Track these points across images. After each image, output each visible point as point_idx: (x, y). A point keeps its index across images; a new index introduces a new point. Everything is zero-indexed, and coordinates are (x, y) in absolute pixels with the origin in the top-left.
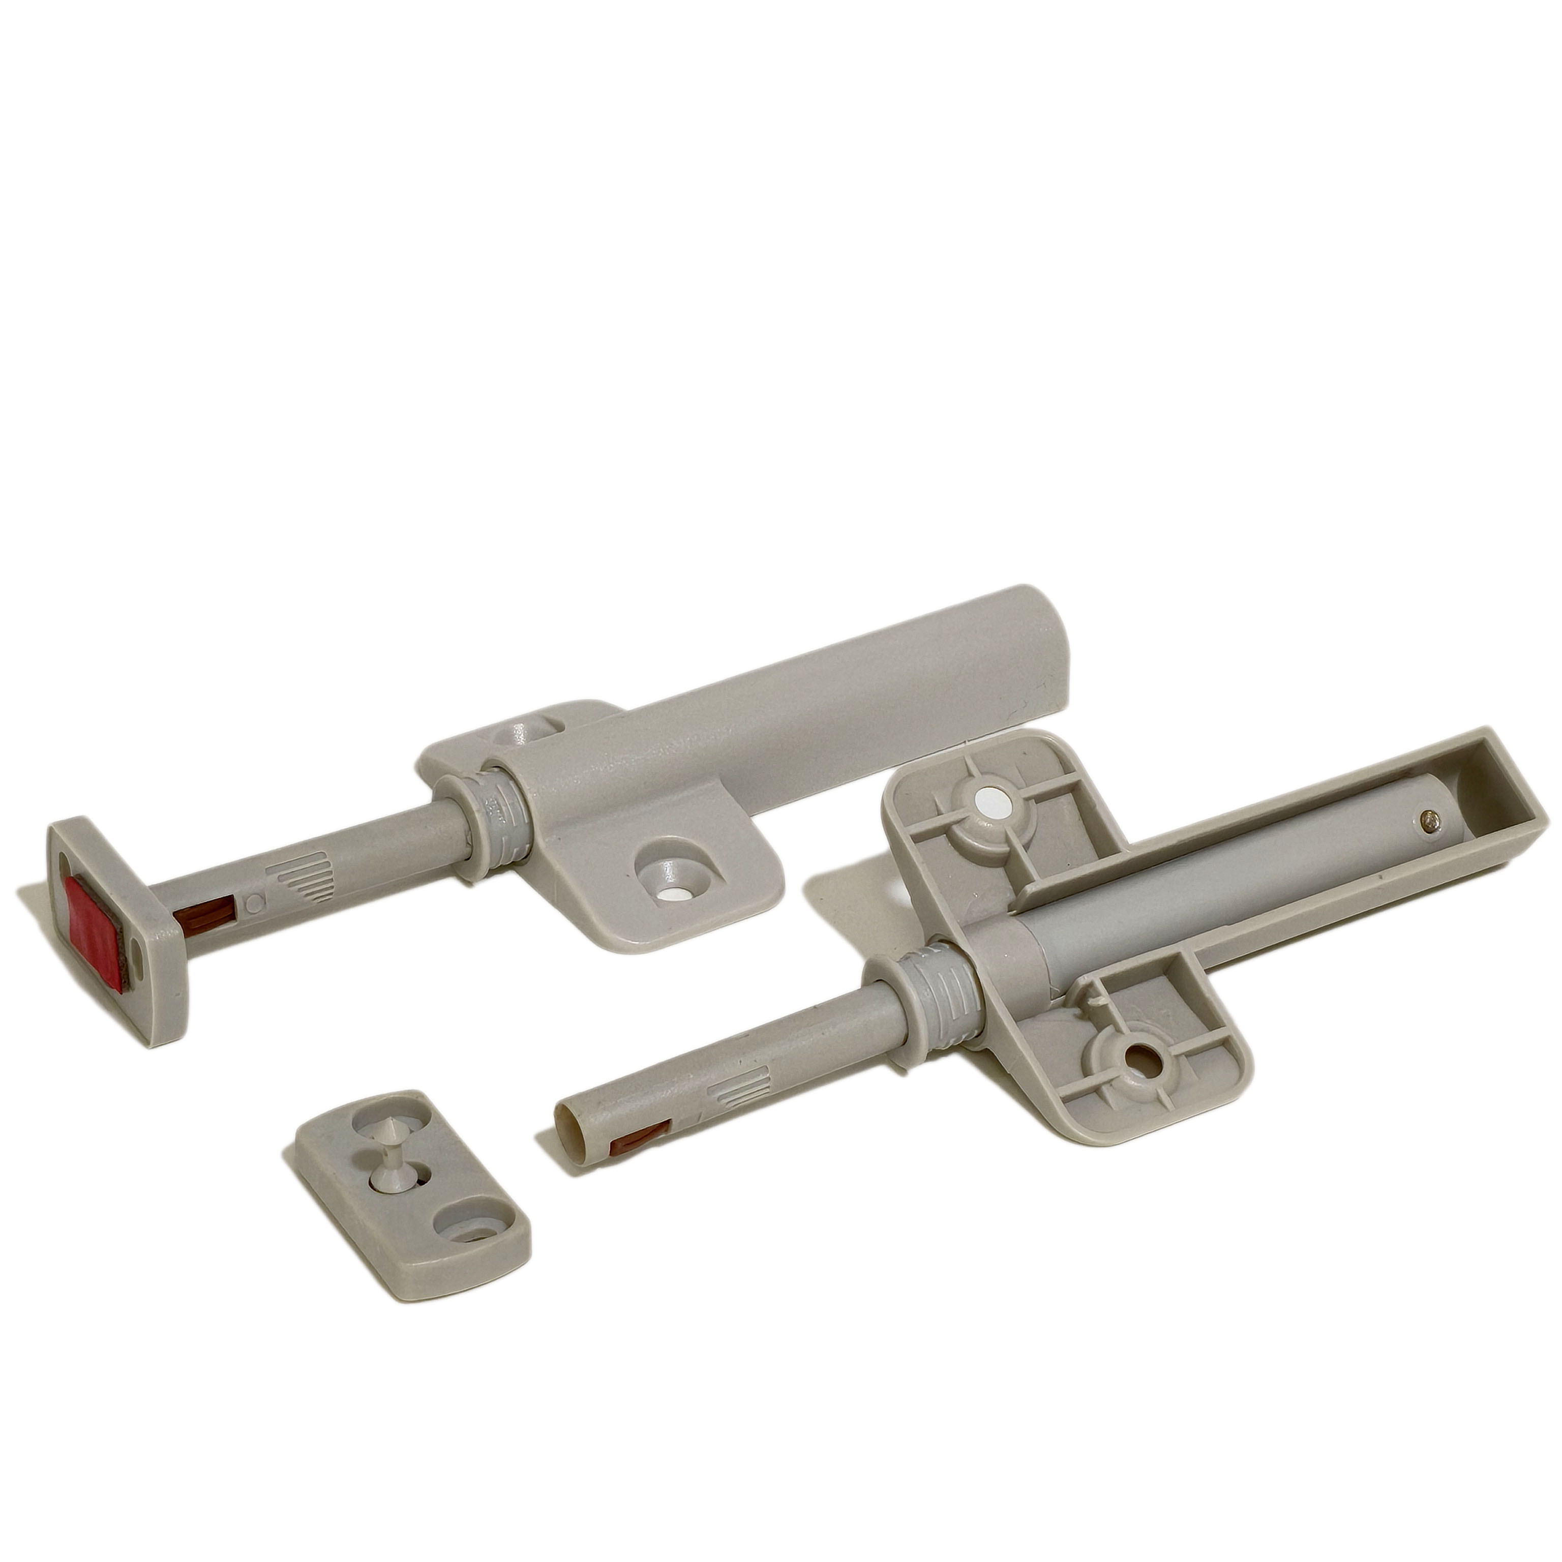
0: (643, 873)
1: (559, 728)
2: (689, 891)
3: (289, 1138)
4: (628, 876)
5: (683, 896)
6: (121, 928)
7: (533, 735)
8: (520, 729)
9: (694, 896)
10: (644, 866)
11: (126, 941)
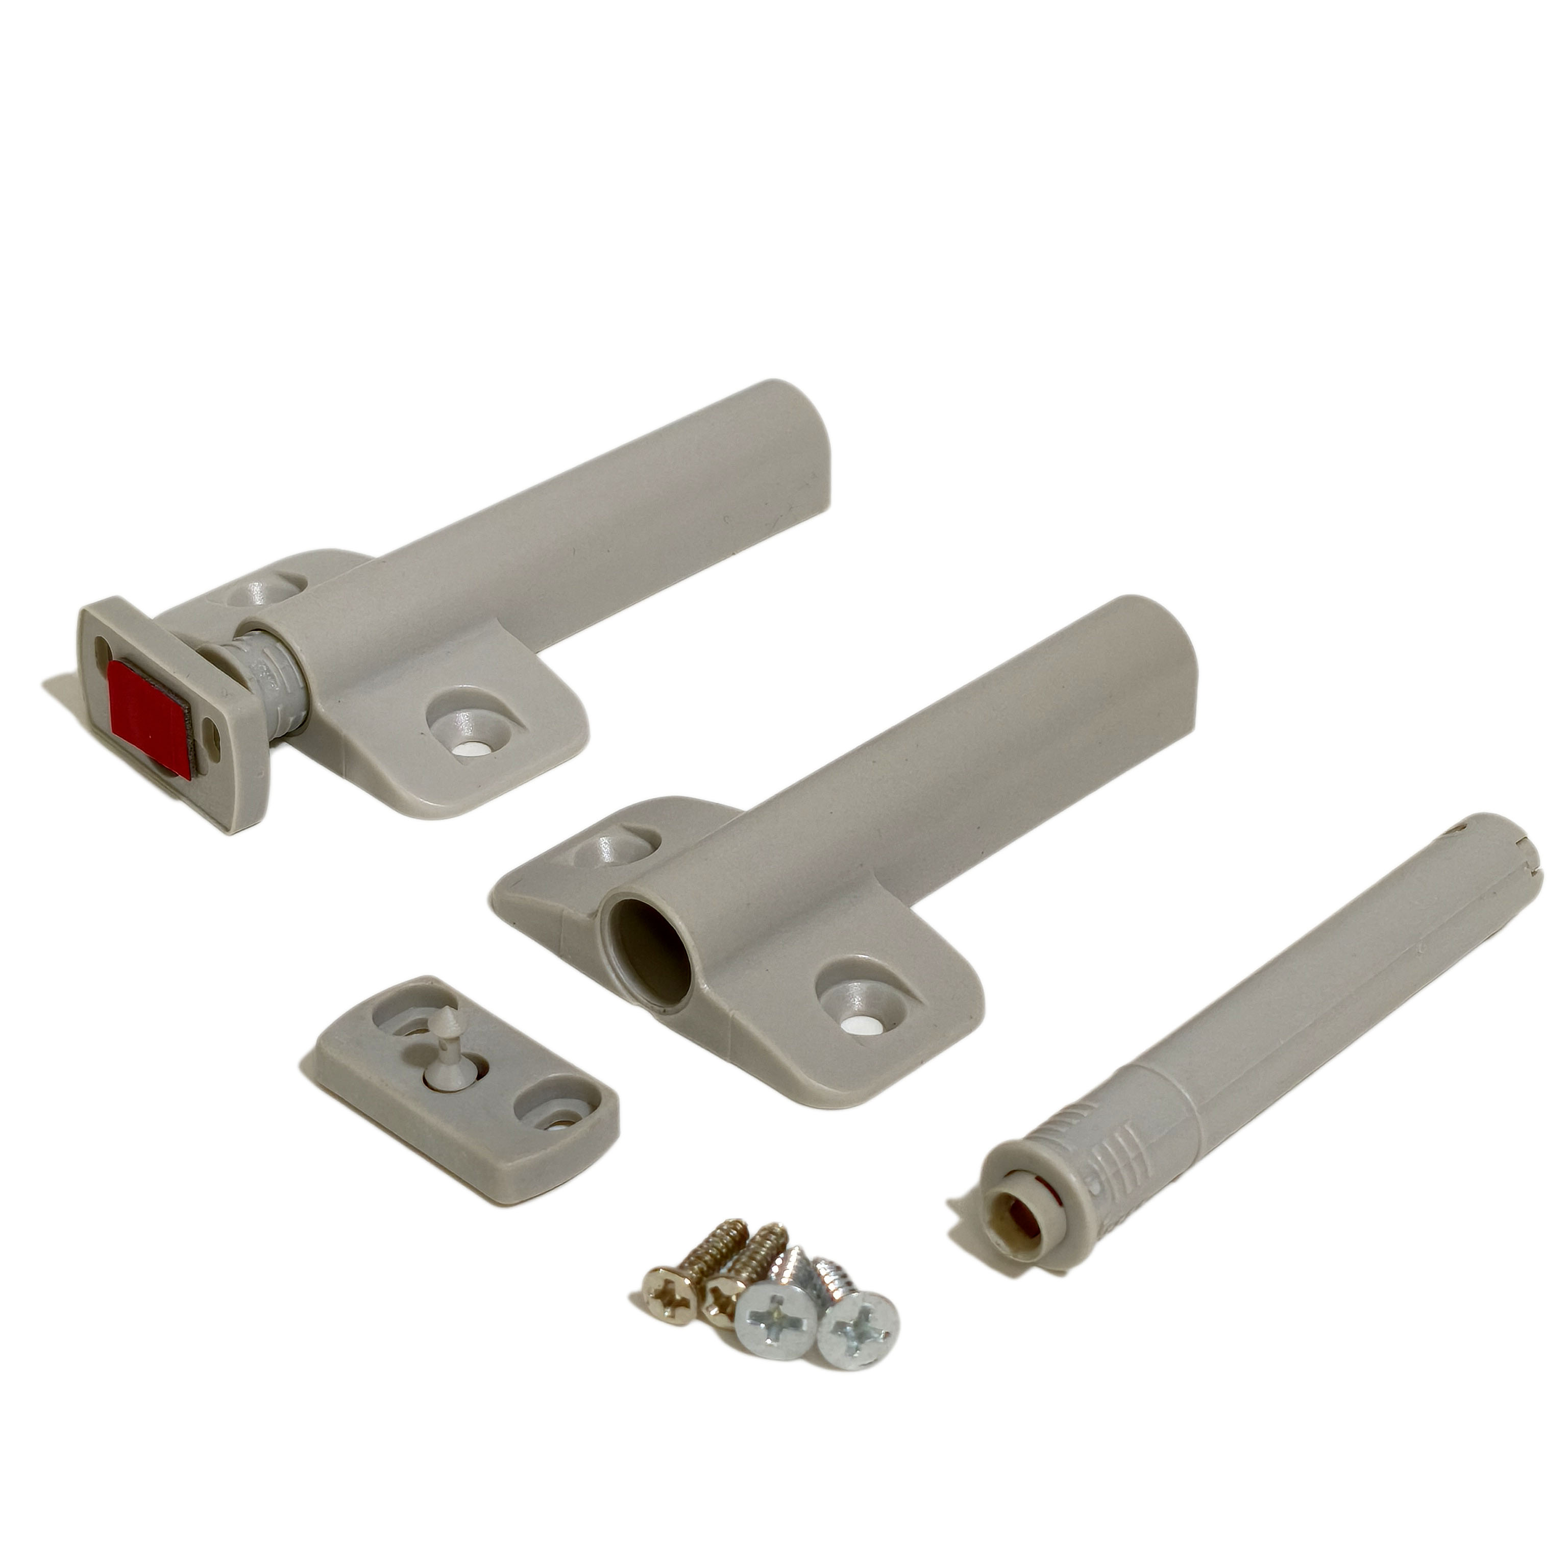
0: (436, 725)
1: (300, 584)
2: (485, 744)
3: (308, 1044)
4: (422, 734)
5: (480, 750)
6: (189, 709)
7: (273, 596)
8: (256, 589)
9: (493, 750)
10: (435, 721)
11: (195, 722)
